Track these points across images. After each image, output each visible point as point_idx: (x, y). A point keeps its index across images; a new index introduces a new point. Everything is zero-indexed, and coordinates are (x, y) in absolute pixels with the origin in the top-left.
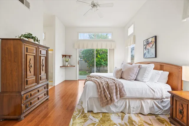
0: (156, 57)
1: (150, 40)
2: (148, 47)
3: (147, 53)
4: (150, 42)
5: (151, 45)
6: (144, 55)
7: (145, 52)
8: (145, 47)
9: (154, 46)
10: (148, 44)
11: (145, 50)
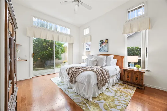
0: (108, 52)
1: (104, 41)
2: (102, 45)
3: (102, 49)
4: (104, 42)
5: (105, 44)
6: (100, 50)
7: (100, 48)
8: (100, 45)
9: (107, 45)
10: (103, 43)
11: (100, 47)
